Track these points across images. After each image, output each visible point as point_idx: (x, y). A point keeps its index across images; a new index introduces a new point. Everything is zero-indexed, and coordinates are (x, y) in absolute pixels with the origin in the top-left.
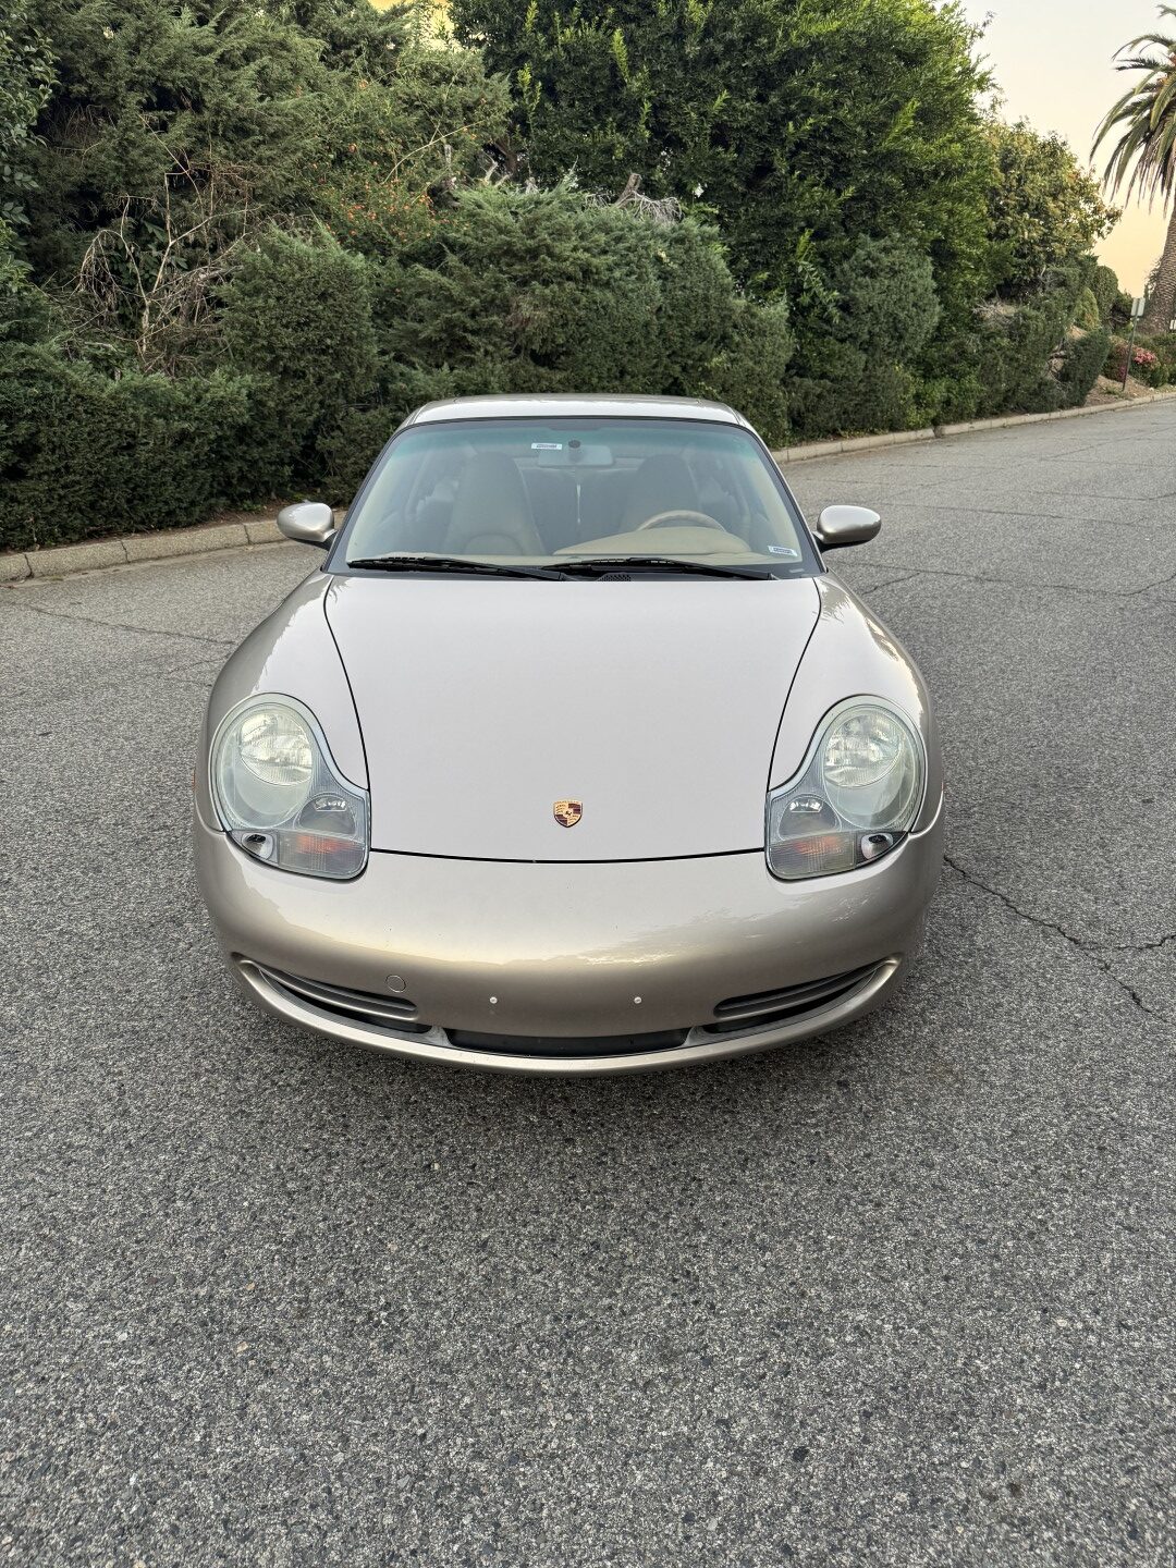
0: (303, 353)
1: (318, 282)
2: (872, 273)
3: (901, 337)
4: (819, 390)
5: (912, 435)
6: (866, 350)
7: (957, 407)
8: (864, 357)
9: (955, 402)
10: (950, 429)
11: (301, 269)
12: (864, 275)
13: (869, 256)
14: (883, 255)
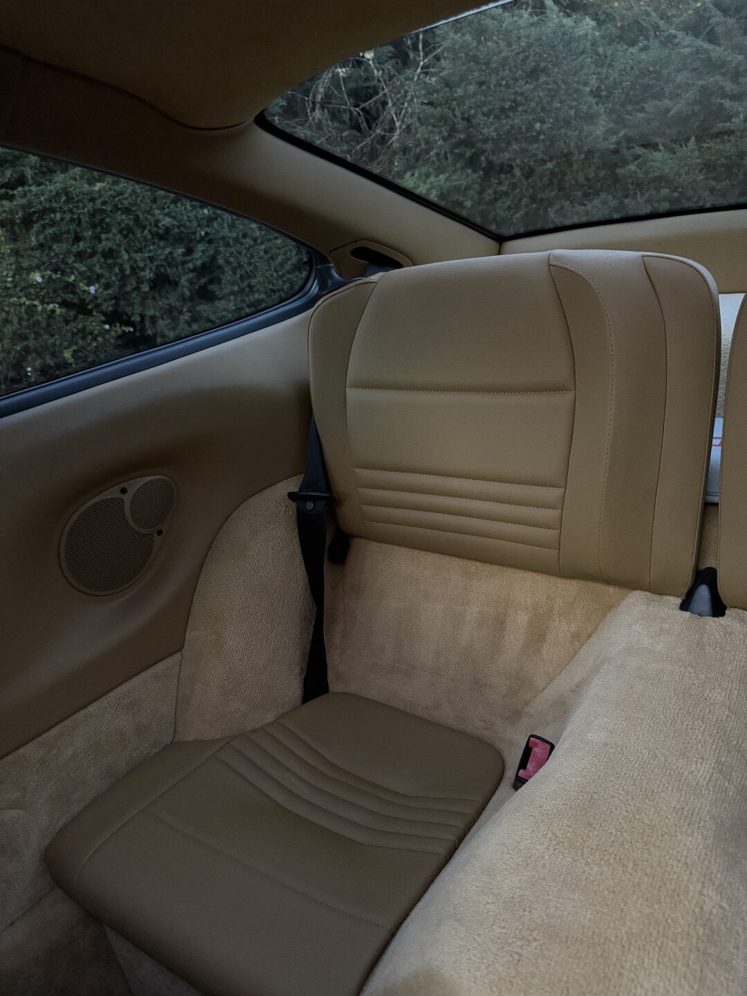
0: (509, 144)
1: (527, 57)
11: (509, 45)
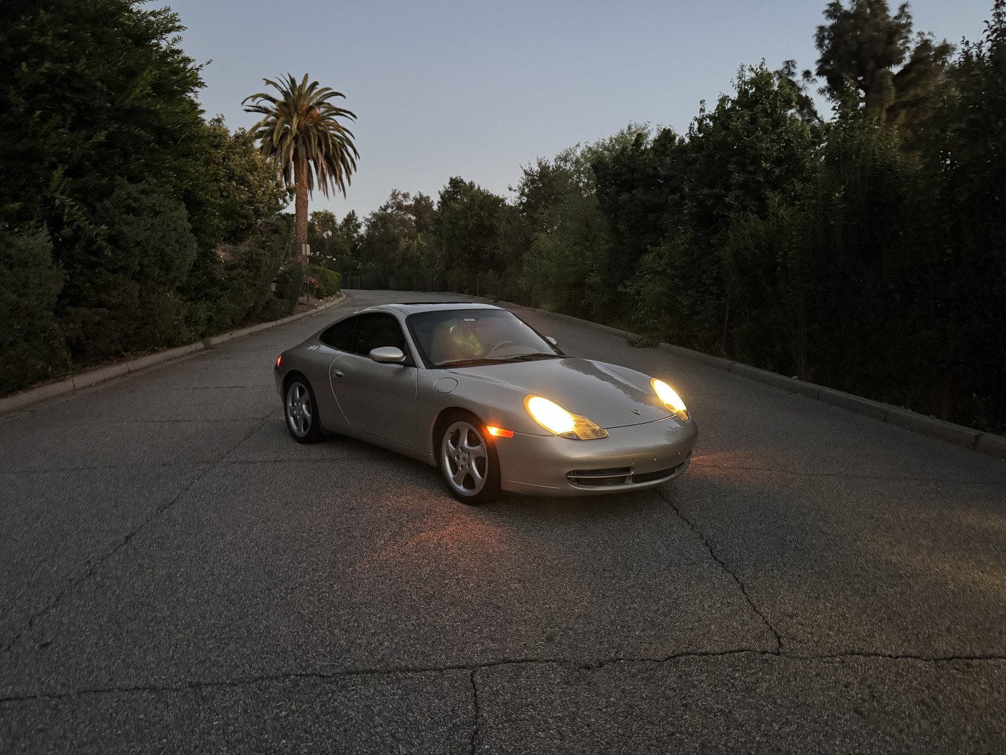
2: (136, 212)
3: (168, 269)
4: (98, 319)
5: (187, 349)
6: (138, 280)
7: (217, 323)
8: (138, 286)
9: (215, 319)
10: (216, 340)
12: (128, 213)
13: (129, 195)
14: (143, 196)
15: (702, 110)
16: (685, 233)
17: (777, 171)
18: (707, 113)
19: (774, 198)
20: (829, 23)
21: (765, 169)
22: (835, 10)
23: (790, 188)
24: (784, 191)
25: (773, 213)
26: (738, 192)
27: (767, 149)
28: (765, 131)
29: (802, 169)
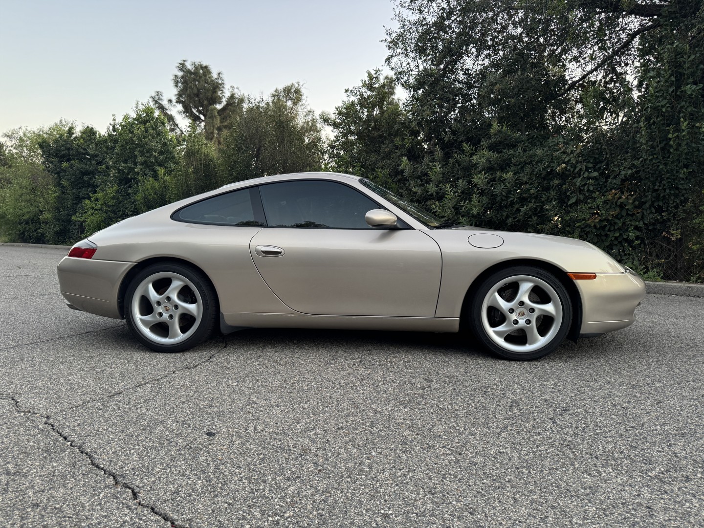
15: (114, 120)
16: (112, 187)
17: (161, 157)
18: (117, 122)
19: (161, 171)
20: (180, 74)
21: (155, 156)
22: (183, 67)
23: (169, 166)
24: (166, 168)
25: (161, 178)
26: (141, 166)
27: (155, 146)
28: (153, 137)
29: (173, 157)
